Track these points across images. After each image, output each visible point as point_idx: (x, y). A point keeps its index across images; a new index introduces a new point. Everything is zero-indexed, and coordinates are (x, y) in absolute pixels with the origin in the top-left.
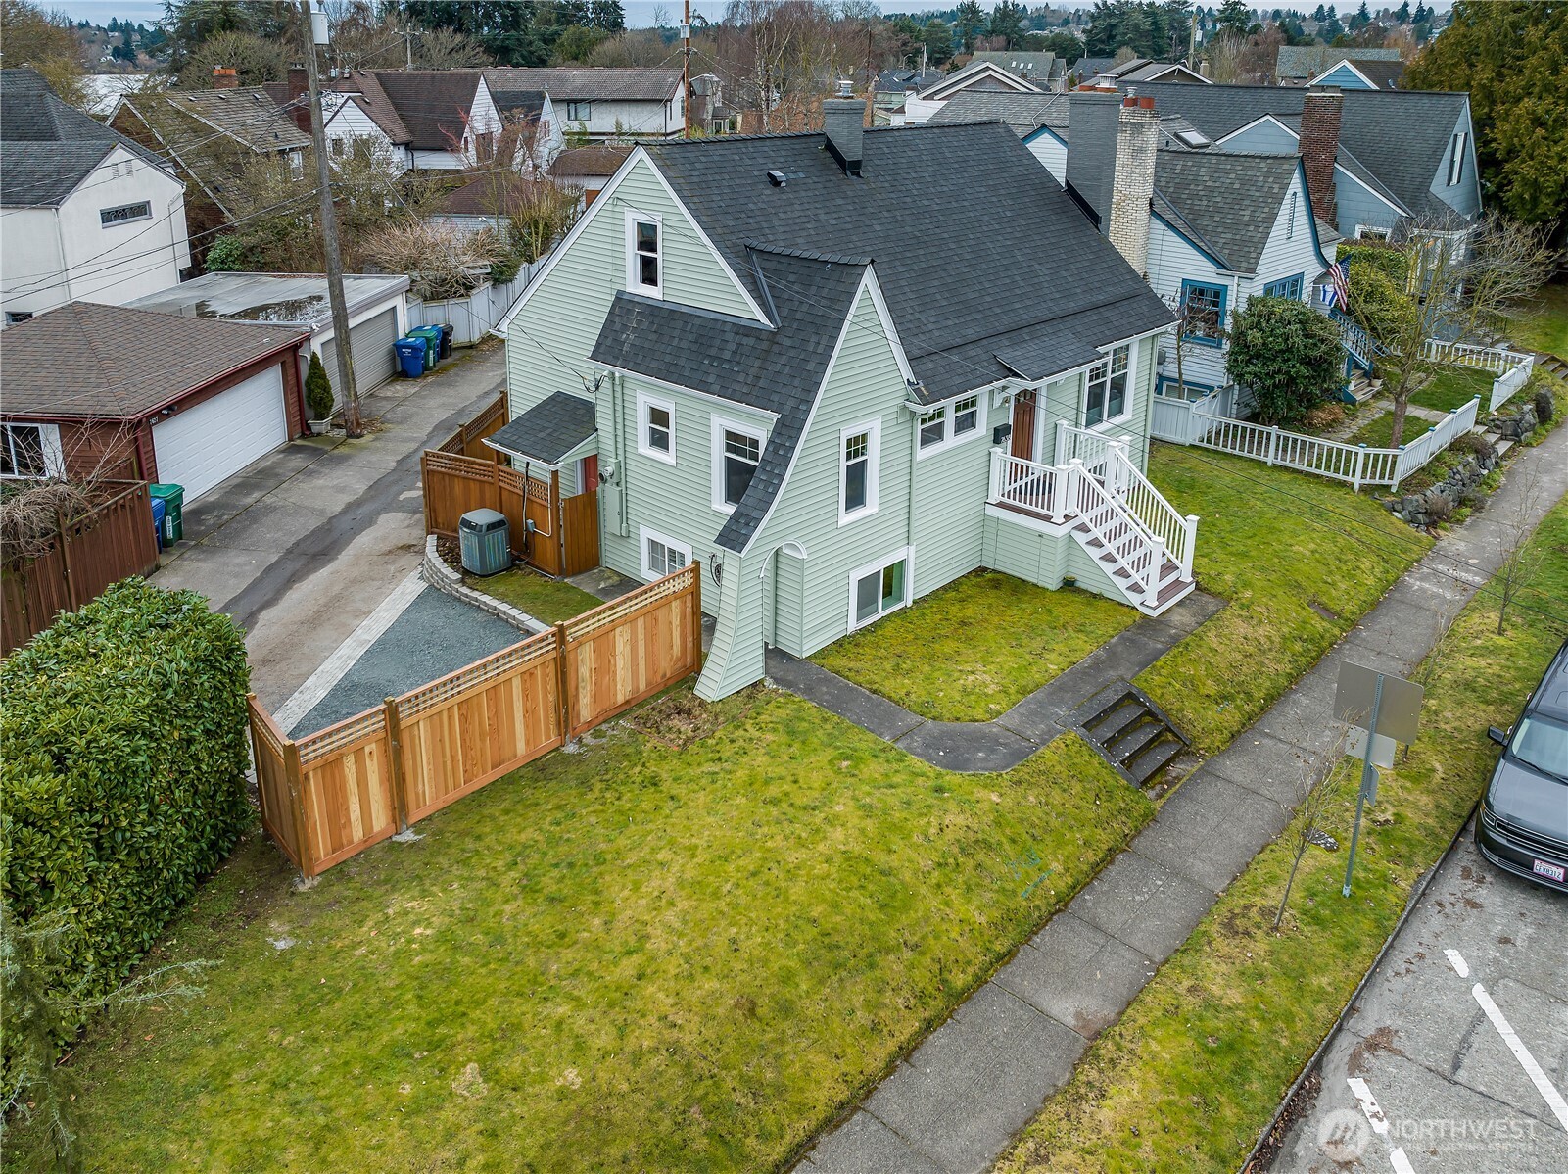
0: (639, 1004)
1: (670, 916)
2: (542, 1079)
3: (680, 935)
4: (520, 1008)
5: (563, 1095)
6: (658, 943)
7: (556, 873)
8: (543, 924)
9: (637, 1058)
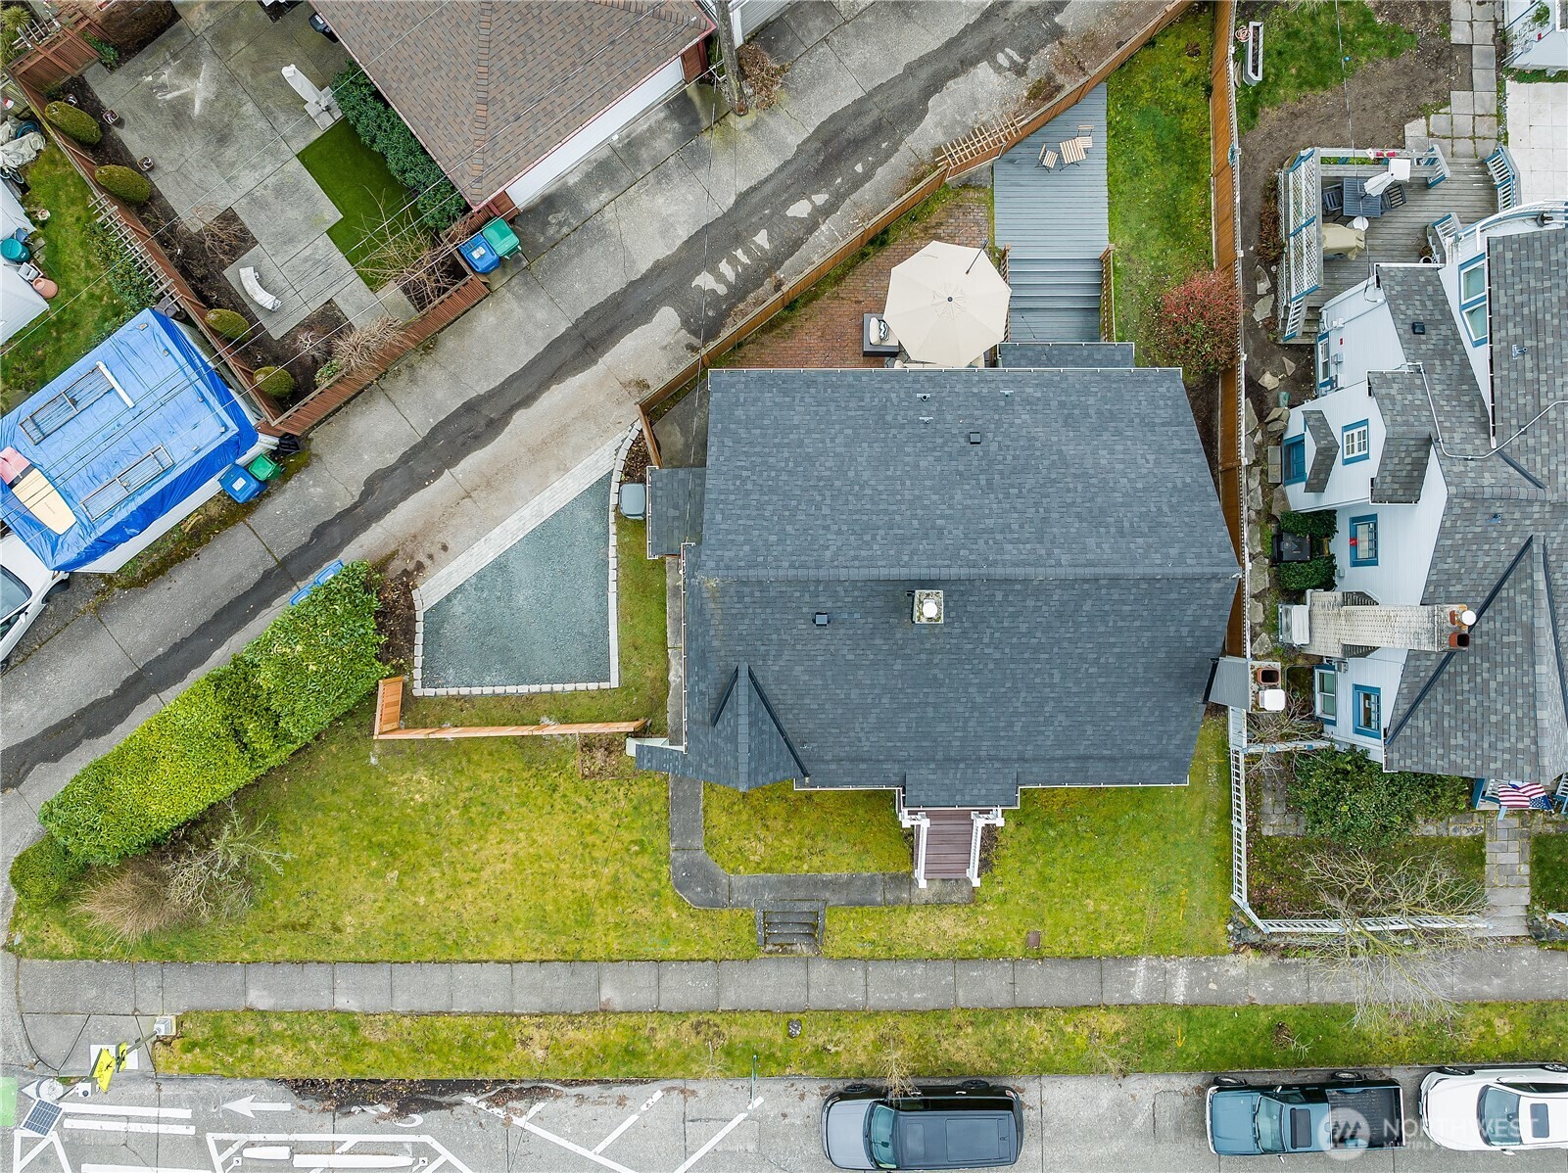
0: (460, 892)
1: (500, 866)
2: (413, 894)
3: (495, 878)
4: (426, 862)
5: (415, 904)
6: (485, 874)
7: (480, 809)
8: (458, 831)
9: (446, 909)
